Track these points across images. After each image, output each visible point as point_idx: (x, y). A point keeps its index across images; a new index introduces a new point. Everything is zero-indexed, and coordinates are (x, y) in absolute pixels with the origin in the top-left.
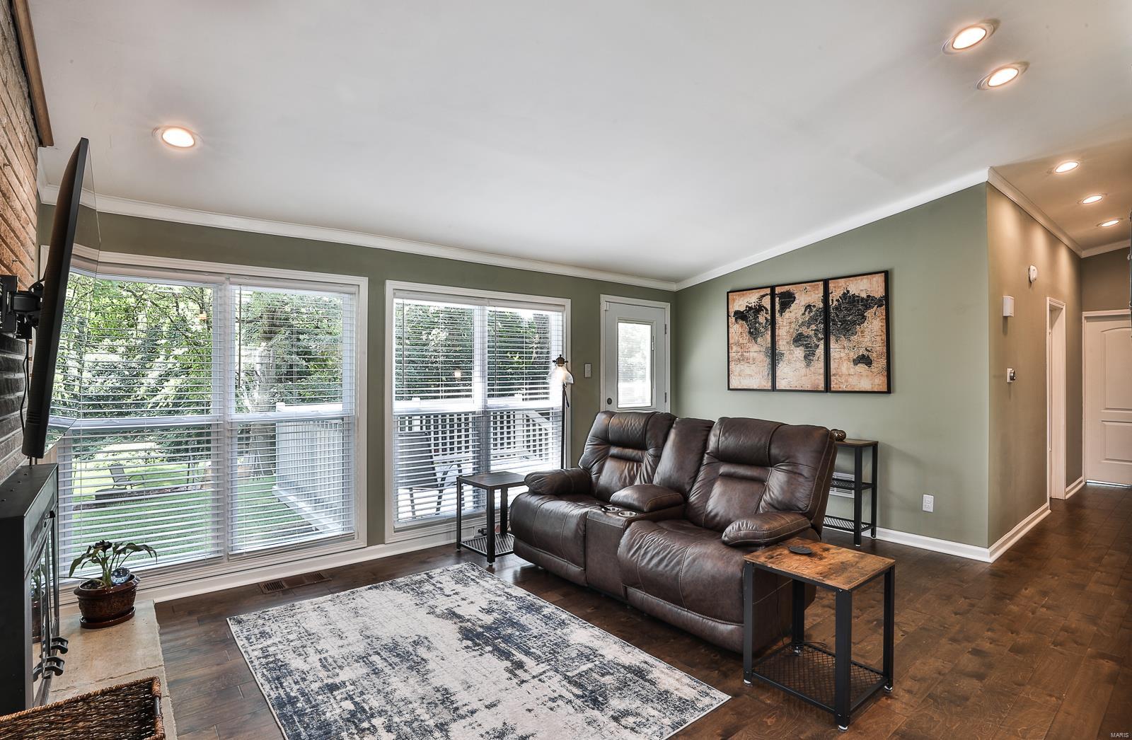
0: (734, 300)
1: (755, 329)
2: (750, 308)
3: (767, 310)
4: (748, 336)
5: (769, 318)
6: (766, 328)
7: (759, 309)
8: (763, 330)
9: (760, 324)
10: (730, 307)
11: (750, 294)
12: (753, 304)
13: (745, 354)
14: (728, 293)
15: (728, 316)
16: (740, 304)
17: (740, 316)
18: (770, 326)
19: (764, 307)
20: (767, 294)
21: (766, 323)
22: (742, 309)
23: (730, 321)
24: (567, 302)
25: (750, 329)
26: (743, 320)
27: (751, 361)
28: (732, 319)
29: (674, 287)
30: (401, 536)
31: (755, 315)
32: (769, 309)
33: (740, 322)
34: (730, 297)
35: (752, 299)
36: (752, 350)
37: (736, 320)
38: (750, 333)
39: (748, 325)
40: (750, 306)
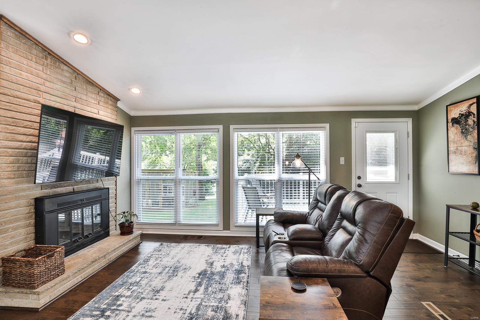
0: (451, 111)
1: (466, 130)
2: (462, 115)
3: (474, 114)
4: (461, 135)
5: (476, 120)
6: (473, 128)
7: (468, 114)
8: (471, 130)
9: (469, 125)
10: (449, 115)
11: (461, 105)
12: (464, 112)
13: (459, 148)
14: (447, 106)
15: (447, 122)
16: (455, 113)
17: (455, 121)
18: (476, 127)
19: (472, 113)
20: (474, 103)
21: (474, 125)
22: (457, 116)
23: (448, 125)
24: (327, 126)
25: (462, 130)
26: (457, 124)
27: (463, 153)
28: (450, 124)
29: (416, 108)
30: (237, 229)
31: (466, 119)
32: (476, 114)
33: (456, 125)
34: (448, 109)
35: (463, 108)
36: (464, 145)
37: (453, 124)
38: (462, 133)
39: (461, 127)
40: (462, 113)
